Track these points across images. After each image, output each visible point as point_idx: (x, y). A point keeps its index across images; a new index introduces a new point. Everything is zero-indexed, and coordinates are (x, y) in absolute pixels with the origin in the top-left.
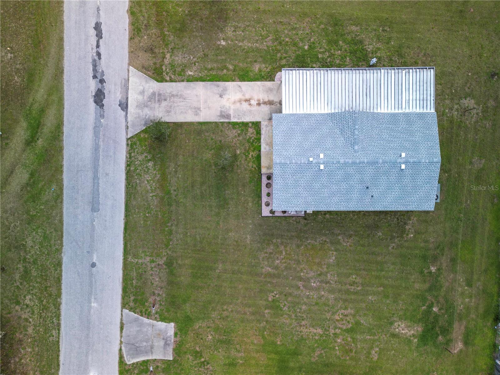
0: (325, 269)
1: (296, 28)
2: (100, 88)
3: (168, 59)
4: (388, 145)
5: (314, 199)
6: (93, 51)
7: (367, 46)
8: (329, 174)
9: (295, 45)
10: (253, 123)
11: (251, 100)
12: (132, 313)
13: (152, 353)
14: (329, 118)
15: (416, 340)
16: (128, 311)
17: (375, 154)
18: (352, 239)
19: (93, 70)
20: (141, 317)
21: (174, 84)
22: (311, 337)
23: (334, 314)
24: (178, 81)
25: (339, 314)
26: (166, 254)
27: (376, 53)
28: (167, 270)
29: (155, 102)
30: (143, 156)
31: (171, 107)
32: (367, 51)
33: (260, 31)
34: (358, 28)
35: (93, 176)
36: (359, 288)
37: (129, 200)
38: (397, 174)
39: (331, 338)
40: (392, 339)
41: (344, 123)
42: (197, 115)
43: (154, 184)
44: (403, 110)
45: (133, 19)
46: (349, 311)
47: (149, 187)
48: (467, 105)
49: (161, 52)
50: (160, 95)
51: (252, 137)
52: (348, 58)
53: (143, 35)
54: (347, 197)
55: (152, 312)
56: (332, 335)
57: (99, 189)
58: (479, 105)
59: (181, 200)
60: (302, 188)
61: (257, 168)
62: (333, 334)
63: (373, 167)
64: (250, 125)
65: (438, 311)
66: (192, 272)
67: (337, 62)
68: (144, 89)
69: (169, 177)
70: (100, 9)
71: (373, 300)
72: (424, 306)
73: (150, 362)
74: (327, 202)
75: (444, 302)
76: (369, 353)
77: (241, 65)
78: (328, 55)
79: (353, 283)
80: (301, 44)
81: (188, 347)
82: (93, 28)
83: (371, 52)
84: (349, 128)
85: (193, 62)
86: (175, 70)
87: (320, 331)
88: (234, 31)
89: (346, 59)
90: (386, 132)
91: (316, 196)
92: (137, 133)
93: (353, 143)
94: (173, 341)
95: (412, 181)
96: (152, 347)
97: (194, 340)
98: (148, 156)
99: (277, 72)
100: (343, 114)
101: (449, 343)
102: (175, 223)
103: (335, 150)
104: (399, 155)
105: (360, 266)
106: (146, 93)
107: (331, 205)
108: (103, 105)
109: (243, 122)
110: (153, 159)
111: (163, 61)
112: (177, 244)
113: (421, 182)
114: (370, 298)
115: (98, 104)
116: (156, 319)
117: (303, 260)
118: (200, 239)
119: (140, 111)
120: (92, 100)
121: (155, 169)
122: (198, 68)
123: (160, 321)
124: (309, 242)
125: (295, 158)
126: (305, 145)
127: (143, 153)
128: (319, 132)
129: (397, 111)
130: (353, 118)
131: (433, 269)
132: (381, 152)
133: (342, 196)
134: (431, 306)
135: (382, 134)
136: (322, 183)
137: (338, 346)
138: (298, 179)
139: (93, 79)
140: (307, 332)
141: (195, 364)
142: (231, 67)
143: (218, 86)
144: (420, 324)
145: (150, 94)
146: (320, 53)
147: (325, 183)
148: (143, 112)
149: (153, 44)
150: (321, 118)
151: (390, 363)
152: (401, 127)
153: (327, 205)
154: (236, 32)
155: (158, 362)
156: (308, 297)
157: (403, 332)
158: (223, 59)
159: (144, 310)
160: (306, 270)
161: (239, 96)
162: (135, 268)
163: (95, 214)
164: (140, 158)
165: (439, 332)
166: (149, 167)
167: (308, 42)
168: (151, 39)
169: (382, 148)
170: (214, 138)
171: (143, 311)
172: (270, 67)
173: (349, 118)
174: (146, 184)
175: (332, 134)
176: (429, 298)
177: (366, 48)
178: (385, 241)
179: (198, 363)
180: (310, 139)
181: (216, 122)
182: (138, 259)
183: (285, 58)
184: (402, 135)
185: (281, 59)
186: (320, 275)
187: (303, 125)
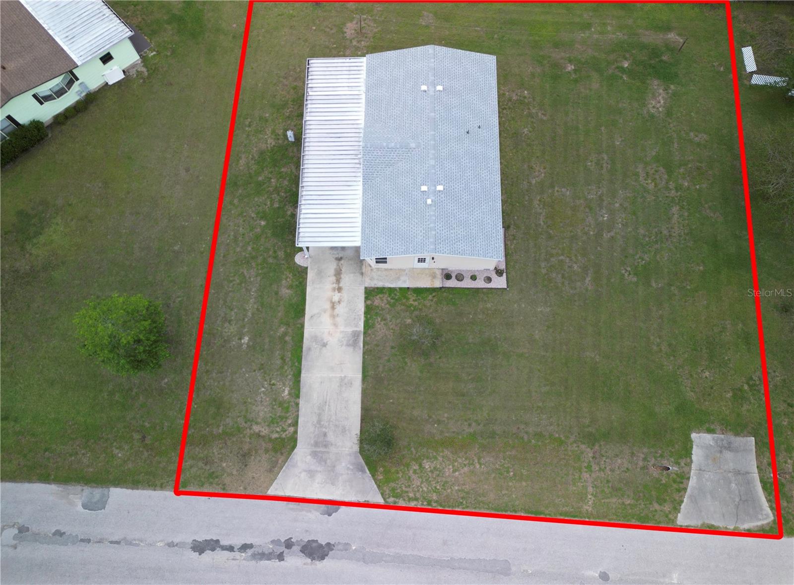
0: (582, 201)
1: (235, 237)
2: (299, 548)
3: (261, 429)
4: (409, 107)
5: (485, 201)
6: (238, 557)
7: (268, 146)
8: (450, 180)
9: (258, 238)
10: (366, 298)
11: (333, 301)
12: (682, 507)
13: (747, 473)
14: (370, 183)
15: (672, 87)
16: (679, 514)
17: (423, 122)
18: (535, 166)
19: (269, 559)
20: (689, 490)
21: (301, 420)
22: (687, 222)
23: (646, 190)
24: (297, 413)
25: (647, 184)
26: (575, 445)
27: (279, 135)
28: (602, 443)
29: (328, 453)
30: (414, 477)
31: (336, 426)
32: (274, 146)
33: (234, 285)
34: (243, 156)
35: (448, 569)
36: (606, 158)
37: (488, 505)
38: (449, 96)
39: (683, 195)
40: (674, 116)
41: (377, 161)
42: (351, 384)
43: (460, 460)
44: (362, 92)
45: (194, 484)
46: (640, 170)
47: (466, 469)
48: (353, 31)
49: (249, 440)
50: (316, 444)
51: (387, 300)
52: (282, 170)
53: (220, 468)
54: (481, 159)
55: (677, 471)
56: (679, 193)
57: (470, 559)
58: (354, 18)
59: (485, 414)
60: (469, 216)
61: (434, 294)
62: (677, 192)
63: (440, 124)
64: (369, 302)
65: (627, 61)
66: (602, 400)
67: (287, 183)
68: (305, 471)
69: (447, 435)
70: (171, 541)
71: (620, 140)
72: (622, 77)
73: (764, 476)
74: (488, 186)
75: (614, 54)
76: (699, 145)
77: (280, 314)
78: (276, 195)
79: (598, 164)
80: (259, 230)
81: (728, 411)
82: (200, 556)
83: (276, 141)
84: (385, 154)
85: (269, 388)
86: (280, 417)
87: (675, 209)
88: (230, 322)
89: (282, 172)
90: (392, 110)
91: (480, 199)
92: (375, 486)
93: (407, 150)
94: (722, 436)
95: (458, 79)
96: (737, 473)
97: (715, 401)
98: (415, 468)
99: (295, 263)
100: (366, 163)
101: (670, 48)
102: (522, 426)
103: (416, 172)
104: (425, 93)
105: (573, 156)
106: (313, 468)
107: (493, 179)
108: (328, 544)
109: (365, 313)
110: (418, 460)
111: (263, 437)
112: (558, 425)
113: (459, 69)
114: (618, 143)
115: (326, 553)
116: (689, 464)
117: (571, 232)
118: (547, 385)
119: (340, 478)
120: (319, 565)
121: (436, 458)
122: (280, 380)
123: (691, 458)
124: (542, 223)
125: (427, 223)
126: (409, 212)
127: (410, 477)
128: (389, 194)
129: (363, 101)
130: (372, 149)
131: (570, 68)
132: (420, 114)
133: (479, 165)
134: (622, 70)
135: (395, 115)
136: (461, 189)
137: (695, 185)
138: (457, 222)
139: (283, 560)
140: (679, 227)
141: (755, 400)
142: (283, 329)
143: (309, 349)
144: (648, 82)
145: (315, 460)
146: (272, 204)
147: (462, 186)
148: (342, 474)
149: (236, 453)
150: (370, 192)
151: (710, 117)
152: (385, 93)
153: (493, 185)
154: (232, 320)
155: (761, 463)
156: (625, 225)
157: (662, 102)
158: (270, 342)
159: (675, 486)
160: (586, 228)
161: (326, 319)
162: (603, 499)
163: (514, 569)
164: (417, 482)
165: (657, 60)
166: (432, 468)
167: (256, 220)
168: (228, 456)
169: (413, 114)
170: (386, 358)
171: (677, 487)
172: (287, 273)
173: (372, 155)
174: (459, 474)
175: (392, 177)
176: (610, 71)
177: (271, 147)
178: (535, 125)
179: (753, 395)
180: (398, 205)
181: (364, 353)
182: (587, 492)
183: (275, 252)
184: (396, 92)
185: (276, 257)
186: (591, 209)
187: (378, 216)
